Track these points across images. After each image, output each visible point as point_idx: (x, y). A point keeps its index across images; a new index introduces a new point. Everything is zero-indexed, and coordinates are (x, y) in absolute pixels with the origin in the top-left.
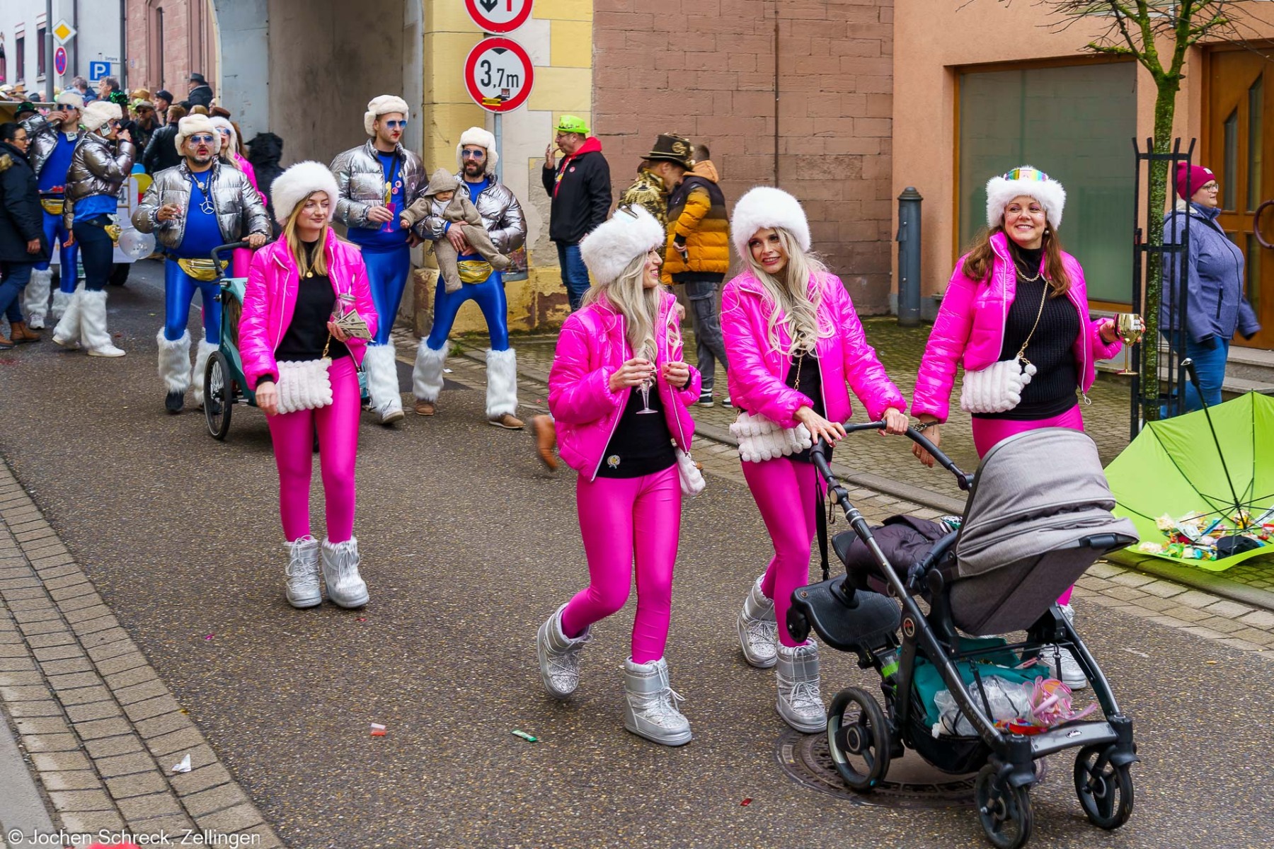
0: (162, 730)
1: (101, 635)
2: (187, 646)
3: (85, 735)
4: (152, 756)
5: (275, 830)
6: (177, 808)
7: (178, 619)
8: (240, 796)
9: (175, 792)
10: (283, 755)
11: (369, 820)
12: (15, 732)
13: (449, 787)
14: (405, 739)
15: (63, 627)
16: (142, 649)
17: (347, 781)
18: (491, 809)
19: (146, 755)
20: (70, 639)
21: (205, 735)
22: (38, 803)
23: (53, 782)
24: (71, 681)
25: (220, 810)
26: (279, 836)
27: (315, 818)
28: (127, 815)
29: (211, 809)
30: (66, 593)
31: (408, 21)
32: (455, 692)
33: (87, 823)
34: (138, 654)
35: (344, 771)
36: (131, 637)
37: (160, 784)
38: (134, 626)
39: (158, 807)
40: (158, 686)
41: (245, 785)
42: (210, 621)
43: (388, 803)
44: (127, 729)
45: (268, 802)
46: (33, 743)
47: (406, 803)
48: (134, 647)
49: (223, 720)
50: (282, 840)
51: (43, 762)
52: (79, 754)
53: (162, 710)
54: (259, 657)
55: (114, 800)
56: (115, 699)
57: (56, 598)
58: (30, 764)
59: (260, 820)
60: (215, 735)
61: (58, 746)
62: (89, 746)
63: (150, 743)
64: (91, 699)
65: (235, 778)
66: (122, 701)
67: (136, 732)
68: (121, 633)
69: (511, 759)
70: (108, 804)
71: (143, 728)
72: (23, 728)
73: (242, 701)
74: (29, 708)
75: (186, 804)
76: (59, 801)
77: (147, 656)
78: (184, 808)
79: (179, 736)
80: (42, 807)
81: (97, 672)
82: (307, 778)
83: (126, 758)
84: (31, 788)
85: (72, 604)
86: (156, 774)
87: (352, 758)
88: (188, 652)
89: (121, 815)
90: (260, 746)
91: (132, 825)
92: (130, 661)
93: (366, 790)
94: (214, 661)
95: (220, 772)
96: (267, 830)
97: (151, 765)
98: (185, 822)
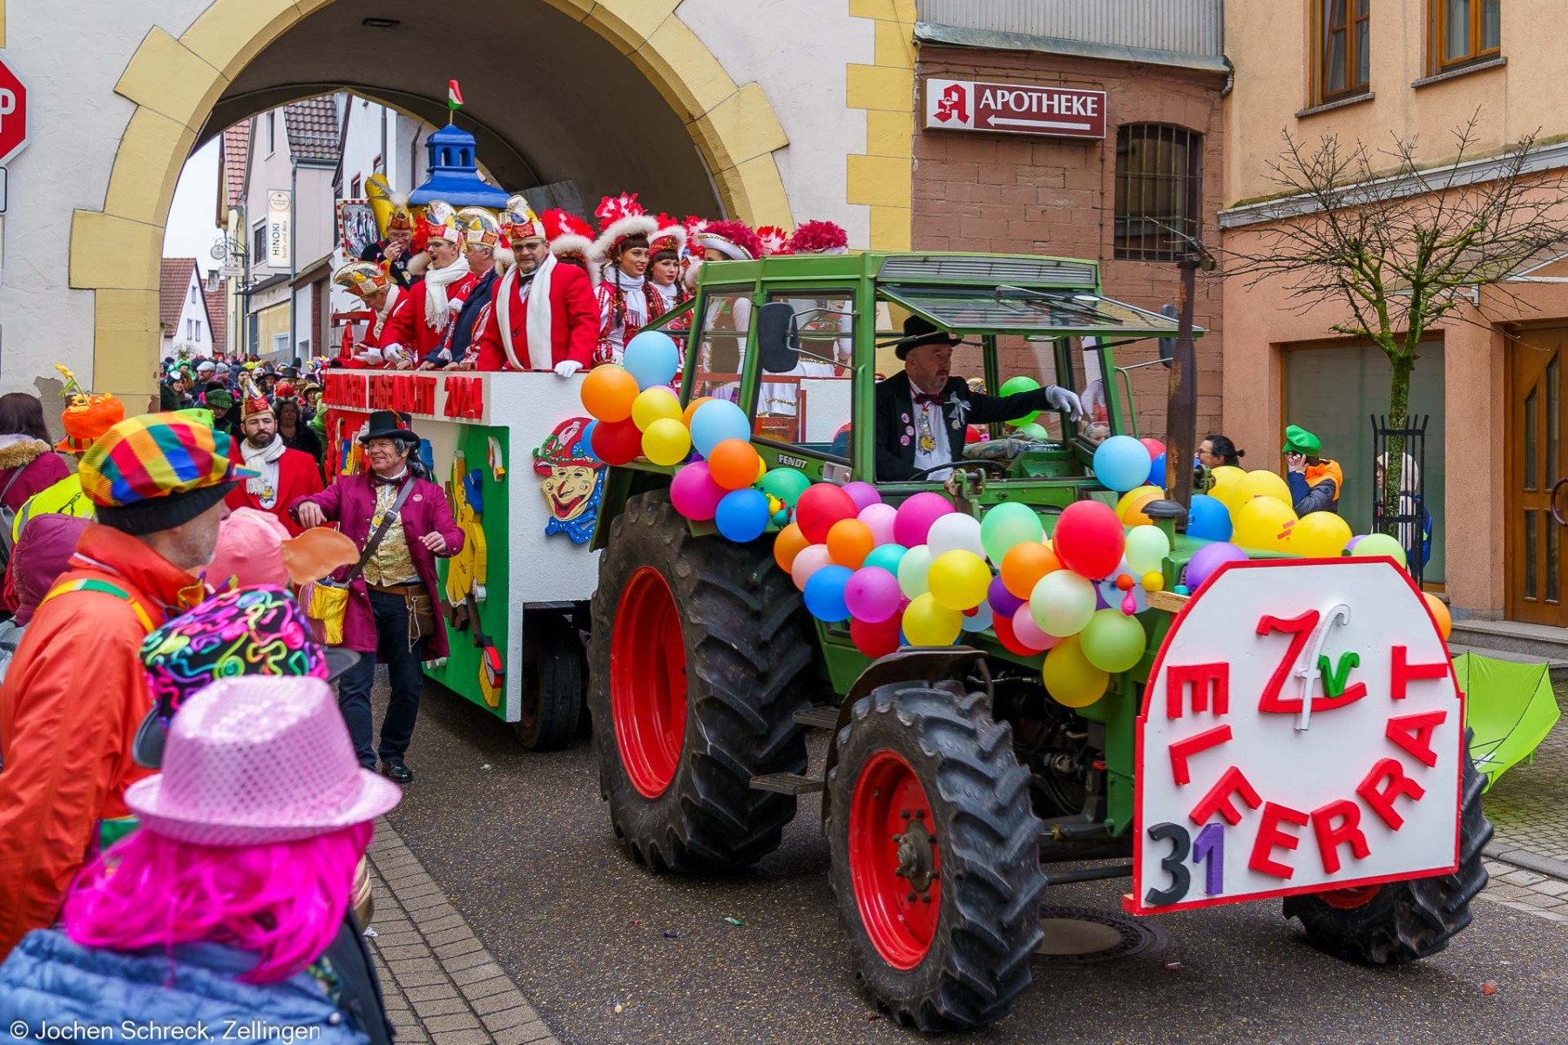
0: (431, 917)
1: (388, 852)
2: (460, 859)
4: (421, 934)
5: (514, 981)
6: (436, 967)
7: (455, 840)
8: (488, 958)
9: (436, 958)
10: (530, 932)
11: (590, 973)
13: (662, 954)
16: (421, 861)
17: (579, 949)
18: (693, 967)
19: (416, 933)
21: (466, 919)
26: (515, 983)
27: (547, 972)
28: (395, 971)
29: (464, 967)
34: (419, 865)
35: (577, 942)
36: (414, 853)
37: (426, 952)
38: (417, 845)
40: (433, 887)
41: (494, 953)
42: (484, 842)
43: (608, 963)
45: (510, 961)
47: (623, 962)
48: (415, 860)
49: (483, 909)
50: (518, 985)
53: (432, 903)
56: (396, 898)
59: (502, 973)
60: (475, 920)
63: (420, 926)
65: (486, 947)
66: (401, 898)
67: (410, 919)
68: (406, 850)
69: (719, 937)
73: (500, 897)
75: (444, 964)
77: (426, 867)
78: (442, 967)
79: (446, 920)
82: (544, 946)
83: (399, 935)
86: (423, 946)
88: (461, 863)
89: (390, 971)
90: (510, 927)
91: (398, 977)
92: (410, 870)
93: (592, 955)
94: (482, 870)
95: (476, 944)
96: (507, 980)
97: (419, 939)
98: (442, 976)
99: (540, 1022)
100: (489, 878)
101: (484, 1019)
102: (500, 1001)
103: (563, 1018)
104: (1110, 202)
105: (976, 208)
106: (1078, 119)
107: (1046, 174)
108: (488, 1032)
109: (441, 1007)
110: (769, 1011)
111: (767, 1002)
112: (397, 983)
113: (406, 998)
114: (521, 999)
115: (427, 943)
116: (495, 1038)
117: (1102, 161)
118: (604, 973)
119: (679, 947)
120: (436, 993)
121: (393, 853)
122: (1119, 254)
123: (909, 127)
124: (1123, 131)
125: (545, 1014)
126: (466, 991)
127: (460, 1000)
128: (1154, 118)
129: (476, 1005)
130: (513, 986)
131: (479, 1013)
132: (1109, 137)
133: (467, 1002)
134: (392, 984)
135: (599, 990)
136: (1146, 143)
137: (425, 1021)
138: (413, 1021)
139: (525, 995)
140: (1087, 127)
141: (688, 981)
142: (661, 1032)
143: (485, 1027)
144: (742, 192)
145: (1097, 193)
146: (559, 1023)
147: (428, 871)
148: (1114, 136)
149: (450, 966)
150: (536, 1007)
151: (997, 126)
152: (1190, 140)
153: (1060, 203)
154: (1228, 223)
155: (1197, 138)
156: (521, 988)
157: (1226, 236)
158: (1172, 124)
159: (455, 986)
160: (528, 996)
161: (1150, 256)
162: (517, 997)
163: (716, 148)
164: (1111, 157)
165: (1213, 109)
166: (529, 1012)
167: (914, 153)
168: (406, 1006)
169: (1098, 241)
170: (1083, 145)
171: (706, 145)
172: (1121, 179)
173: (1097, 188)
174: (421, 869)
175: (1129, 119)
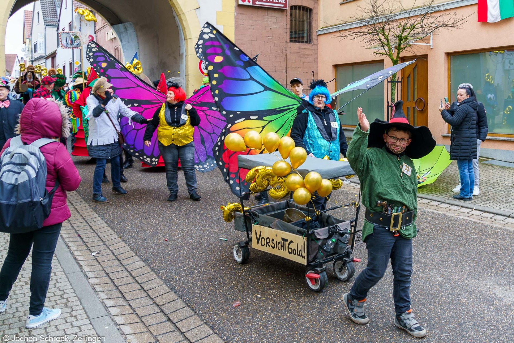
0: (113, 243)
1: (93, 219)
3: (89, 246)
4: (110, 250)
5: (150, 267)
6: (119, 263)
7: (116, 214)
8: (138, 259)
9: (118, 259)
10: (151, 248)
11: (178, 263)
12: (67, 246)
14: (188, 242)
15: (81, 218)
16: (106, 222)
19: (108, 250)
20: (83, 221)
21: (127, 244)
22: (75, 264)
23: (79, 258)
24: (84, 232)
25: (132, 263)
27: (162, 263)
28: (103, 266)
29: (130, 263)
30: (81, 209)
31: (181, 53)
32: (202, 229)
33: (91, 269)
35: (170, 251)
37: (114, 257)
38: (103, 216)
39: (113, 264)
40: (112, 232)
41: (140, 256)
43: (184, 258)
44: (102, 243)
45: (147, 260)
46: (73, 248)
47: (189, 258)
48: (103, 222)
49: (132, 239)
50: (152, 270)
51: (76, 253)
52: (88, 251)
53: (113, 238)
54: (142, 223)
55: (99, 263)
56: (99, 236)
57: (79, 210)
58: (72, 254)
59: (145, 265)
60: (130, 244)
61: (81, 249)
62: (91, 248)
63: (110, 247)
64: (91, 236)
65: (136, 254)
66: (100, 236)
67: (105, 244)
68: (99, 218)
70: (97, 263)
71: (107, 243)
72: (70, 245)
73: (137, 234)
74: (71, 239)
76: (82, 263)
77: (108, 224)
78: (121, 263)
79: (119, 244)
80: (77, 265)
81: (92, 229)
82: (159, 253)
84: (73, 260)
85: (84, 212)
86: (112, 255)
87: (172, 247)
88: (120, 222)
89: (102, 266)
90: (143, 246)
91: (105, 269)
92: (102, 226)
93: (177, 256)
94: (128, 224)
95: (132, 253)
96: (147, 268)
97: (110, 253)
98: (122, 267)
99: (165, 285)
100: (132, 227)
101: (142, 285)
102: (147, 277)
103: (173, 283)
104: (288, 26)
105: (252, 27)
106: (280, 3)
107: (271, 18)
108: (145, 291)
109: (124, 281)
110: (250, 275)
111: (248, 271)
112: (105, 272)
113: (110, 278)
114: (155, 276)
115: (113, 254)
116: (150, 294)
117: (286, 15)
118: (183, 263)
119: (207, 251)
120: (121, 274)
121: (95, 220)
122: (291, 41)
123: (234, 4)
124: (292, 8)
125: (166, 282)
126: (132, 273)
127: (131, 277)
128: (300, 4)
129: (138, 279)
130: (150, 270)
131: (140, 282)
132: (288, 8)
133: (134, 278)
134: (103, 272)
135: (183, 270)
136: (298, 11)
137: (119, 288)
138: (114, 288)
139: (156, 274)
140: (283, 6)
141: (216, 264)
142: (213, 287)
143: (143, 289)
144: (186, 20)
145: (285, 24)
146: (173, 285)
147: (109, 226)
148: (289, 9)
149: (125, 263)
150: (162, 279)
151: (258, 4)
152: (309, 11)
153: (275, 26)
154: (319, 33)
155: (311, 10)
156: (154, 271)
157: (319, 37)
158: (304, 6)
159: (128, 271)
160: (157, 274)
161: (299, 42)
162: (153, 275)
163: (179, 8)
164: (289, 14)
165: (315, 3)
166: (160, 282)
167: (235, 11)
168: (110, 282)
169: (285, 37)
170: (281, 11)
171: (175, 7)
172: (291, 20)
173: (285, 23)
174: (106, 225)
175: (293, 4)
